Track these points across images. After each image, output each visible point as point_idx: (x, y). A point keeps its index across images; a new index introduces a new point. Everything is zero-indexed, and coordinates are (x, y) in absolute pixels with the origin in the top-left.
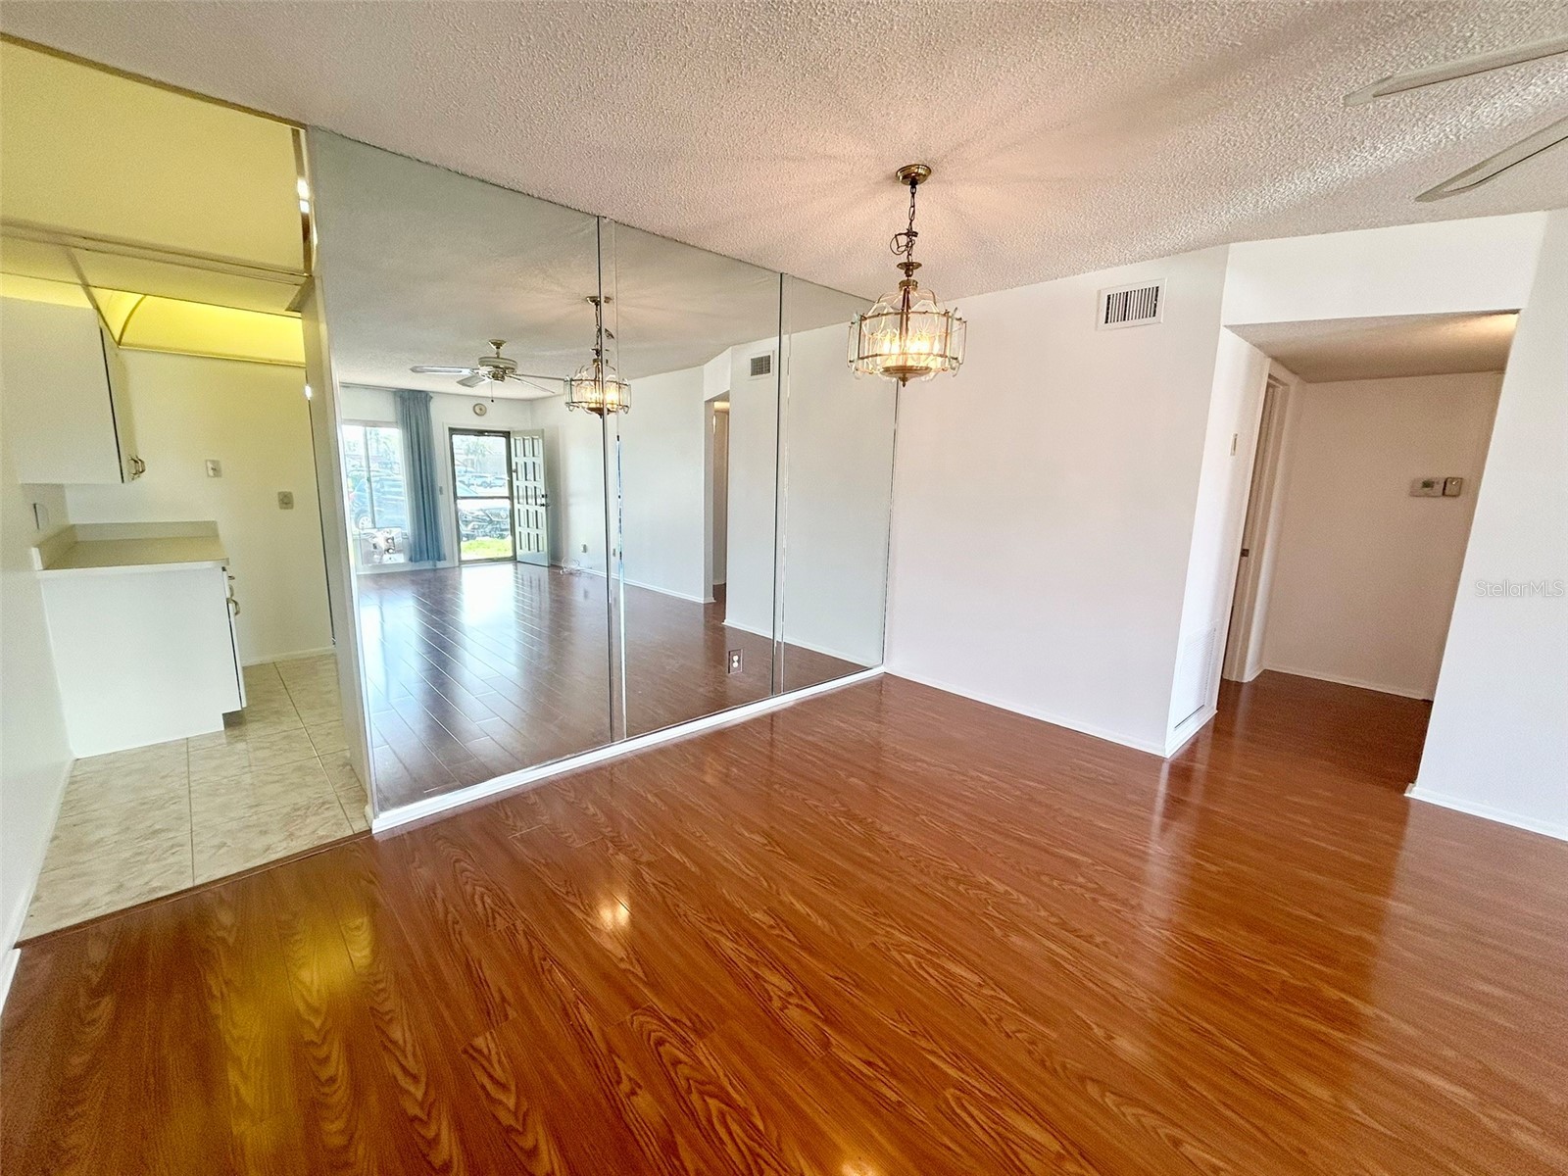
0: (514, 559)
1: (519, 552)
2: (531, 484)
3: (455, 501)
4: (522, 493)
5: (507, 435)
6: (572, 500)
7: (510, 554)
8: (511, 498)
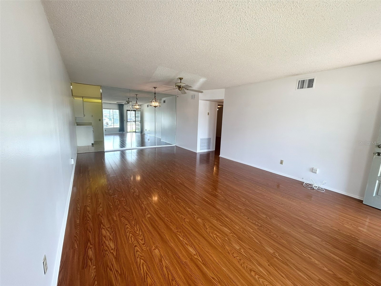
0: (135, 132)
1: (136, 131)
2: (138, 119)
3: (127, 122)
4: (137, 121)
5: (135, 111)
6: (145, 122)
7: (135, 131)
8: (135, 121)
